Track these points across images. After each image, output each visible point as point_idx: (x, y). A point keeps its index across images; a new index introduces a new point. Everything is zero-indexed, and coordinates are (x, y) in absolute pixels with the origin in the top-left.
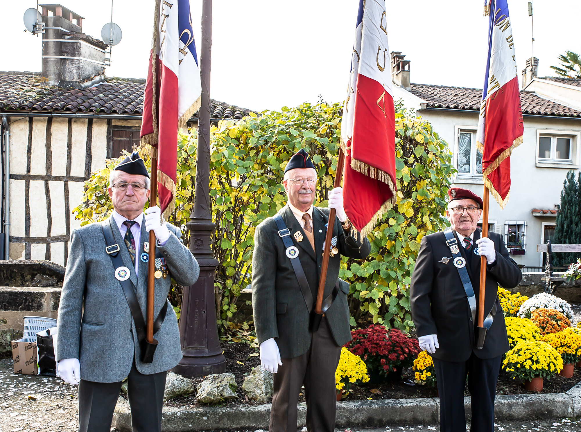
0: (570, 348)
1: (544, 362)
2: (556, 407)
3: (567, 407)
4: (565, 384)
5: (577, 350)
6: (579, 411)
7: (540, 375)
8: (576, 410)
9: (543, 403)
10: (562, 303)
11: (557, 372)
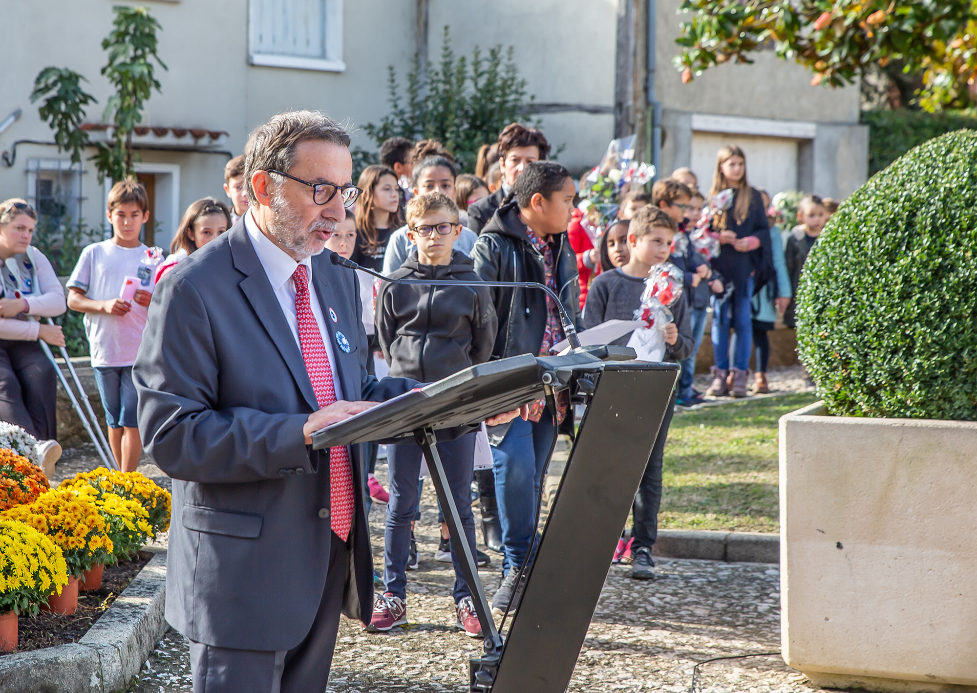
0: (72, 535)
1: (25, 569)
2: (63, 677)
3: (87, 676)
4: (66, 628)
5: (88, 538)
6: (115, 680)
7: (16, 606)
8: (107, 678)
9: (33, 671)
10: (14, 434)
11: (56, 593)
